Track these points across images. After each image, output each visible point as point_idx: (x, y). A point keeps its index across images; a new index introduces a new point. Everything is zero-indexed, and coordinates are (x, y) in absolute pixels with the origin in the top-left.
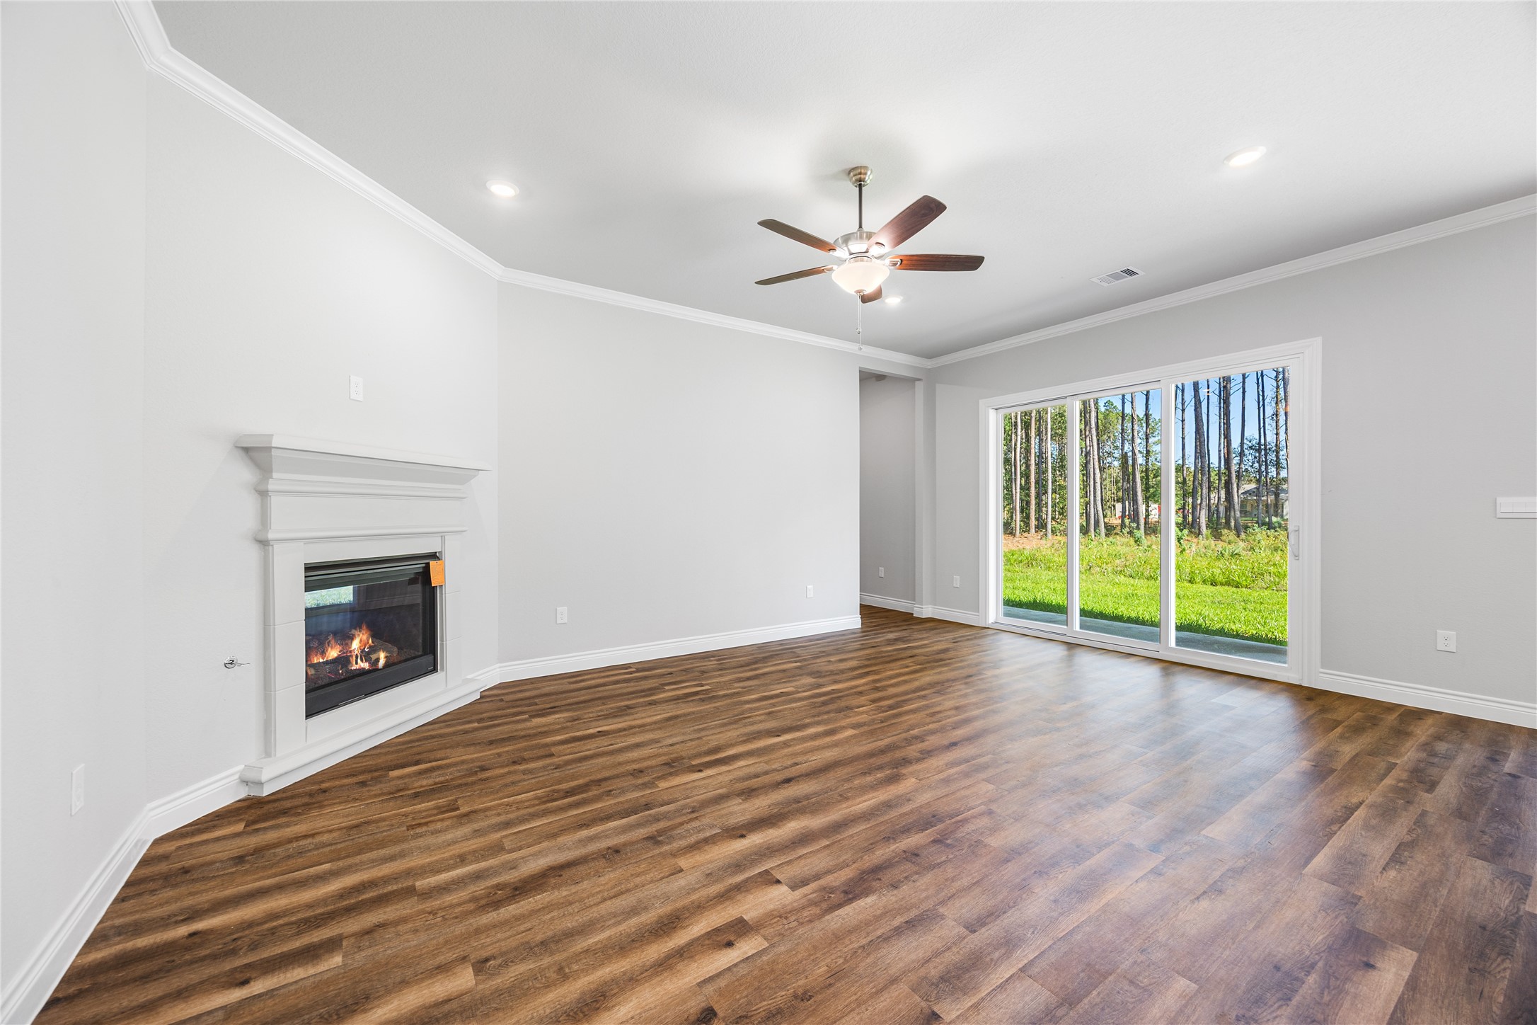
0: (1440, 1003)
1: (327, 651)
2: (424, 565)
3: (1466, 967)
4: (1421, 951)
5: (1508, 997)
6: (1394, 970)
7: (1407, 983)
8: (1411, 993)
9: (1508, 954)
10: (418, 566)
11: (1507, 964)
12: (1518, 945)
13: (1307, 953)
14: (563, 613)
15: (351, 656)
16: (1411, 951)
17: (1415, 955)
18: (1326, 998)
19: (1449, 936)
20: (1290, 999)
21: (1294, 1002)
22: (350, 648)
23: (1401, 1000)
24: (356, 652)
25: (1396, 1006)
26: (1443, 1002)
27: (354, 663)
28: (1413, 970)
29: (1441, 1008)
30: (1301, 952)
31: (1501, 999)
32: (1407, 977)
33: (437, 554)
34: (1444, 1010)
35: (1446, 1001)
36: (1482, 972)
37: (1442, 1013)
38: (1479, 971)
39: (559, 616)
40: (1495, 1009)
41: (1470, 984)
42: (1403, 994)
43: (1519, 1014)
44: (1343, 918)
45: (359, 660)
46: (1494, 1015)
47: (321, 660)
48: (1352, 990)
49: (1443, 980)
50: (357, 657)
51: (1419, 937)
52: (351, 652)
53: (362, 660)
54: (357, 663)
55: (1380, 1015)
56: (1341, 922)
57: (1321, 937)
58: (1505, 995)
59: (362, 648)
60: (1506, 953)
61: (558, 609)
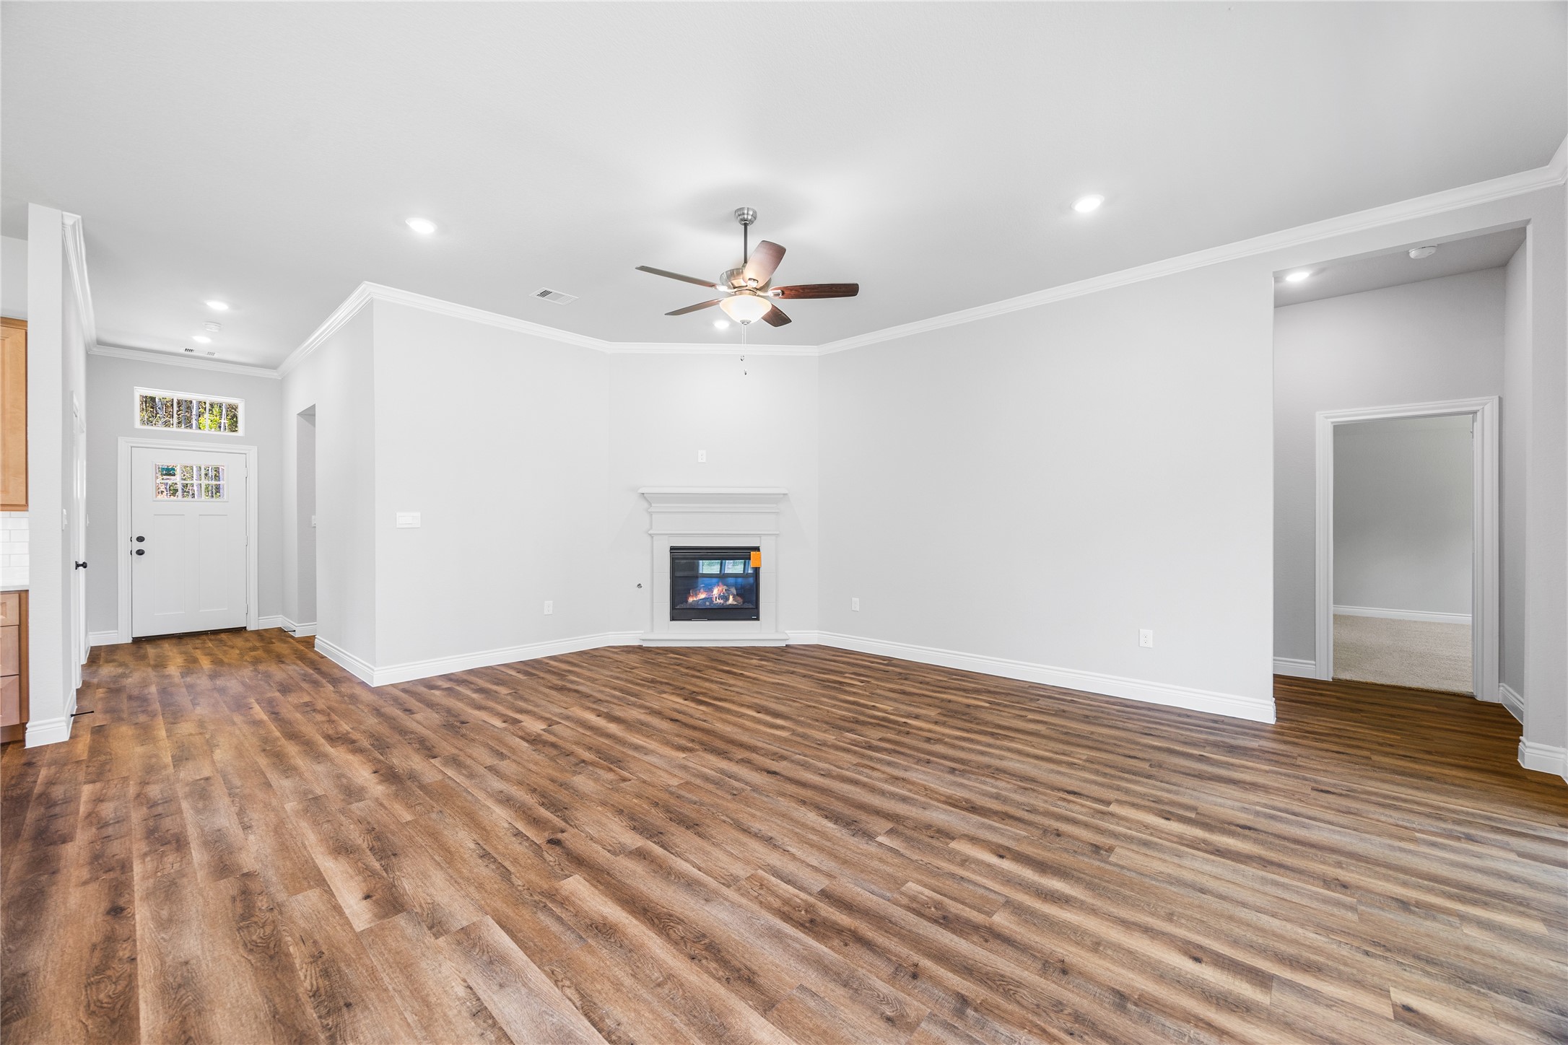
0: (317, 913)
2: (748, 554)
3: (326, 952)
4: (359, 936)
5: (288, 955)
6: (355, 907)
7: (341, 907)
8: (333, 904)
9: (314, 996)
10: (745, 554)
11: (307, 984)
12: (315, 1015)
13: (398, 873)
14: (856, 603)
16: (362, 929)
17: (358, 930)
18: (360, 864)
19: (358, 969)
20: (370, 850)
21: (367, 851)
23: (333, 895)
24: (715, 596)
25: (331, 890)
26: (316, 915)
28: (347, 917)
29: (313, 911)
30: (400, 870)
31: (291, 949)
32: (345, 910)
33: (759, 548)
34: (311, 911)
35: (315, 917)
36: (315, 959)
37: (311, 909)
38: (317, 957)
39: (853, 604)
40: (289, 939)
41: (314, 942)
42: (336, 900)
43: (276, 949)
44: (418, 910)
45: (718, 599)
46: (287, 934)
47: (695, 599)
48: (356, 878)
49: (328, 928)
51: (370, 945)
55: (332, 880)
56: (414, 906)
57: (406, 886)
58: (291, 954)
59: (720, 593)
60: (315, 994)
61: (853, 599)
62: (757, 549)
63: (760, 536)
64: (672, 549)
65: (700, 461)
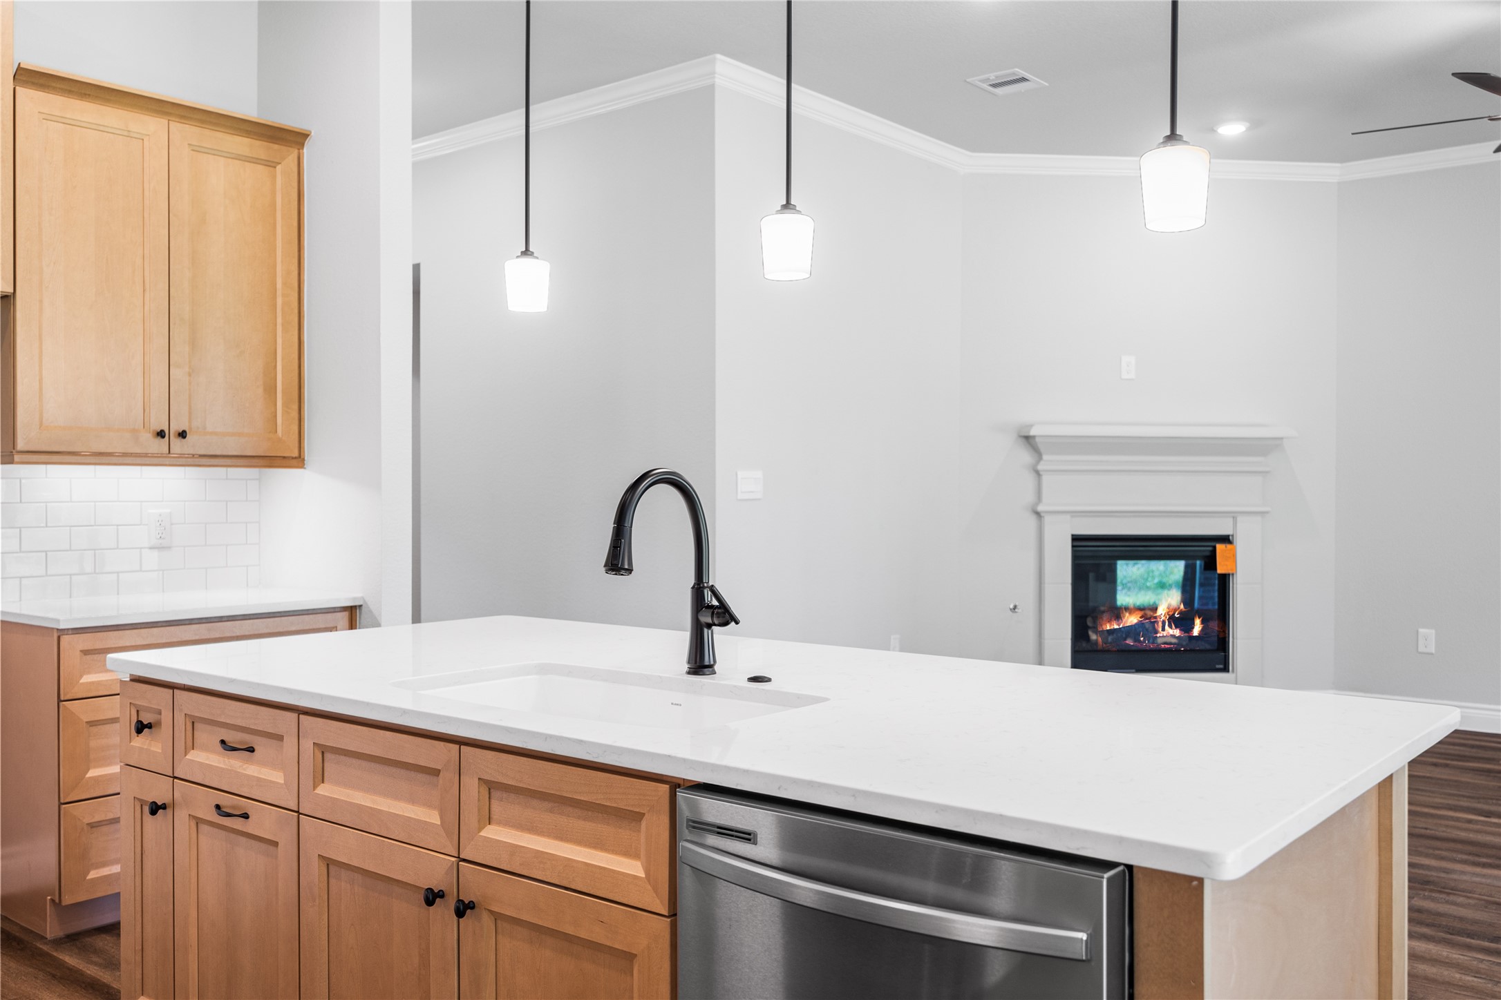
1: (1124, 617)
2: (1211, 549)
10: (1205, 549)
14: (1428, 638)
15: (1157, 622)
22: (1156, 613)
24: (1163, 618)
27: (1160, 629)
33: (1231, 537)
39: (1421, 642)
45: (1167, 627)
47: (1116, 627)
50: (1164, 622)
52: (1155, 618)
53: (1170, 627)
54: (1163, 629)
59: (1171, 613)
61: (1421, 630)
62: (1226, 539)
63: (1234, 516)
64: (1076, 539)
65: (1125, 376)
